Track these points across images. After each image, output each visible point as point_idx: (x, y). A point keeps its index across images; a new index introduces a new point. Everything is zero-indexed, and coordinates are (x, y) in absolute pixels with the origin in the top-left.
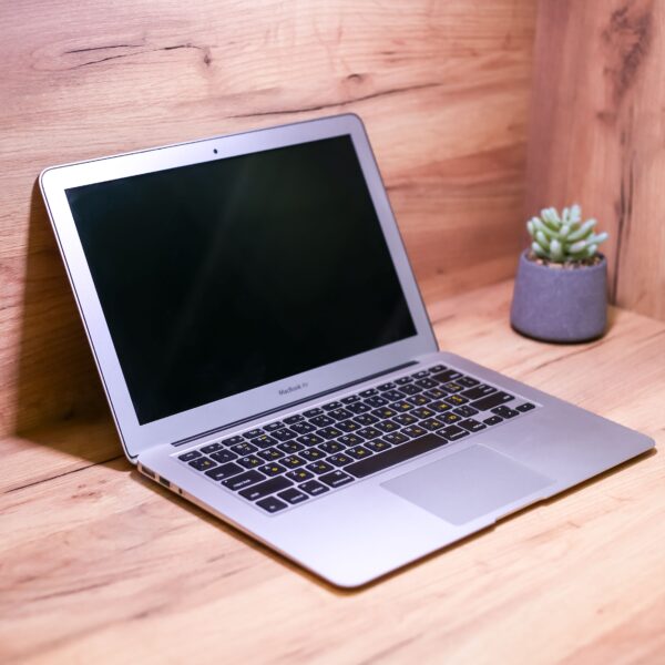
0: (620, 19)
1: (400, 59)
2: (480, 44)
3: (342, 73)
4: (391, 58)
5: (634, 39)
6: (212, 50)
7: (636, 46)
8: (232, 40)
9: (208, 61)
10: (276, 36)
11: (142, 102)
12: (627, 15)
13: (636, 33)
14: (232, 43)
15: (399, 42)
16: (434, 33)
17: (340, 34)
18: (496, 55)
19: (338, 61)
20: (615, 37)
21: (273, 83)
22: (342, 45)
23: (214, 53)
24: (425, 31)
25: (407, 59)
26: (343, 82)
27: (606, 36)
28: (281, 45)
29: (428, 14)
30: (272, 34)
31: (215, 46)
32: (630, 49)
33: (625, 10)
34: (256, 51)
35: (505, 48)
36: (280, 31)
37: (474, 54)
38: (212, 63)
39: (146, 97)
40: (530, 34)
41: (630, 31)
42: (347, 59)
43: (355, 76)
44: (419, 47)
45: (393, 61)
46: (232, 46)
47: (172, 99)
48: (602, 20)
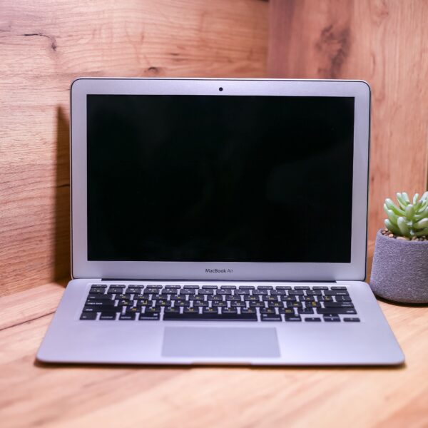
0: (328, 34)
1: (183, 60)
2: (233, 55)
3: (145, 65)
4: (176, 58)
5: (337, 46)
6: (57, 40)
7: (340, 51)
8: (71, 34)
9: (54, 47)
10: (100, 34)
11: (9, 72)
12: (333, 30)
13: (339, 42)
14: (70, 36)
15: (181, 47)
16: (203, 44)
17: (143, 37)
18: (244, 63)
19: (142, 56)
20: (324, 46)
21: (99, 68)
22: (144, 46)
23: (59, 42)
24: (198, 41)
25: (187, 60)
26: (145, 71)
27: (318, 47)
28: (104, 41)
29: (200, 30)
30: (97, 32)
31: (58, 37)
32: (335, 53)
33: (331, 27)
34: (87, 43)
35: (249, 59)
36: (103, 31)
37: (230, 61)
38: (58, 49)
39: (12, 69)
40: (264, 51)
41: (336, 41)
42: (148, 56)
43: (154, 68)
44: (194, 52)
45: (178, 60)
46: (71, 38)
47: (30, 73)
48: (315, 36)
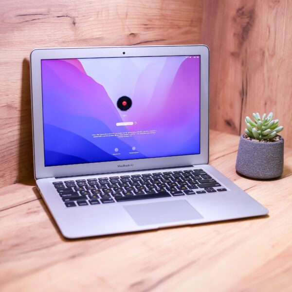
0: (240, 12)
1: (150, 28)
2: (181, 23)
3: (127, 33)
4: (147, 27)
5: (247, 20)
6: (76, 19)
7: (248, 23)
8: (84, 15)
9: (74, 24)
10: (101, 14)
11: (47, 40)
12: (243, 10)
13: (248, 18)
14: (84, 16)
15: (150, 20)
16: (163, 17)
17: (127, 15)
18: (188, 28)
19: (126, 27)
20: (238, 20)
21: (100, 35)
22: (128, 20)
23: (77, 20)
24: (160, 16)
25: (153, 28)
26: (128, 36)
27: (234, 20)
28: (104, 18)
29: (161, 9)
30: (100, 13)
31: (77, 17)
32: (245, 24)
33: (243, 8)
34: (93, 20)
35: (191, 26)
36: (103, 12)
37: (179, 28)
38: (76, 25)
39: (49, 38)
40: (200, 20)
41: (246, 17)
42: (129, 26)
43: (133, 34)
44: (157, 23)
45: (147, 28)
46: (84, 18)
47: (60, 40)
48: (233, 13)
